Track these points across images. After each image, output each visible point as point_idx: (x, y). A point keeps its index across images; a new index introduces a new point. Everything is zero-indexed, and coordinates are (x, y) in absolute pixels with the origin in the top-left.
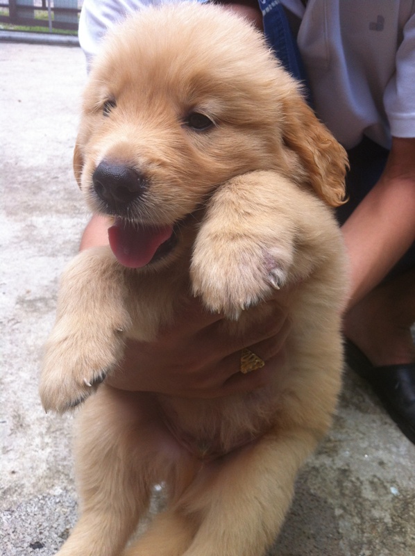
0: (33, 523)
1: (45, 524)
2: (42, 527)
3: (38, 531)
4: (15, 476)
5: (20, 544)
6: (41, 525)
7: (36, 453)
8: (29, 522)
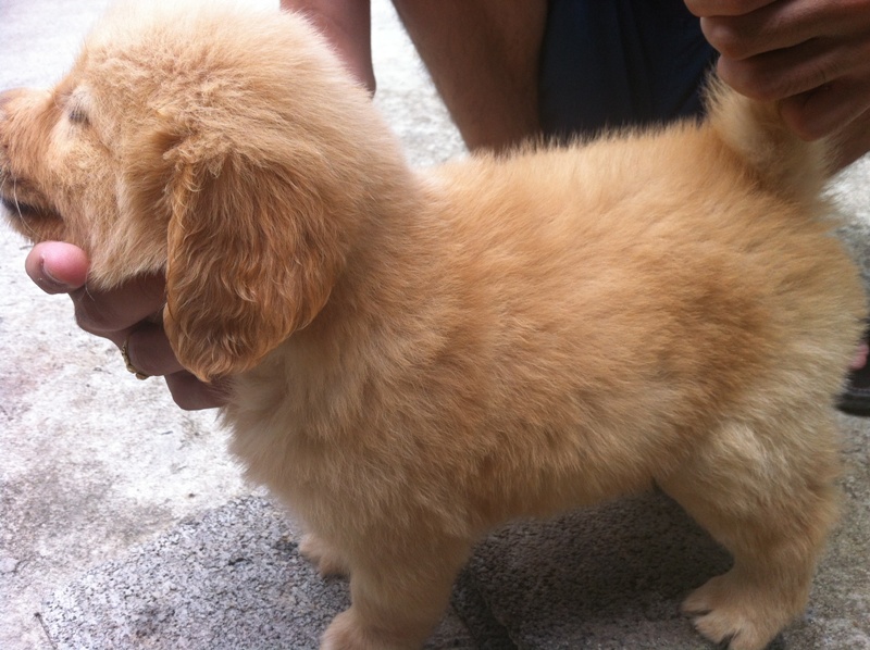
0: (231, 535)
1: (249, 535)
2: (245, 539)
3: (239, 544)
4: (194, 500)
5: (213, 564)
6: (243, 537)
7: (224, 467)
8: (224, 534)
